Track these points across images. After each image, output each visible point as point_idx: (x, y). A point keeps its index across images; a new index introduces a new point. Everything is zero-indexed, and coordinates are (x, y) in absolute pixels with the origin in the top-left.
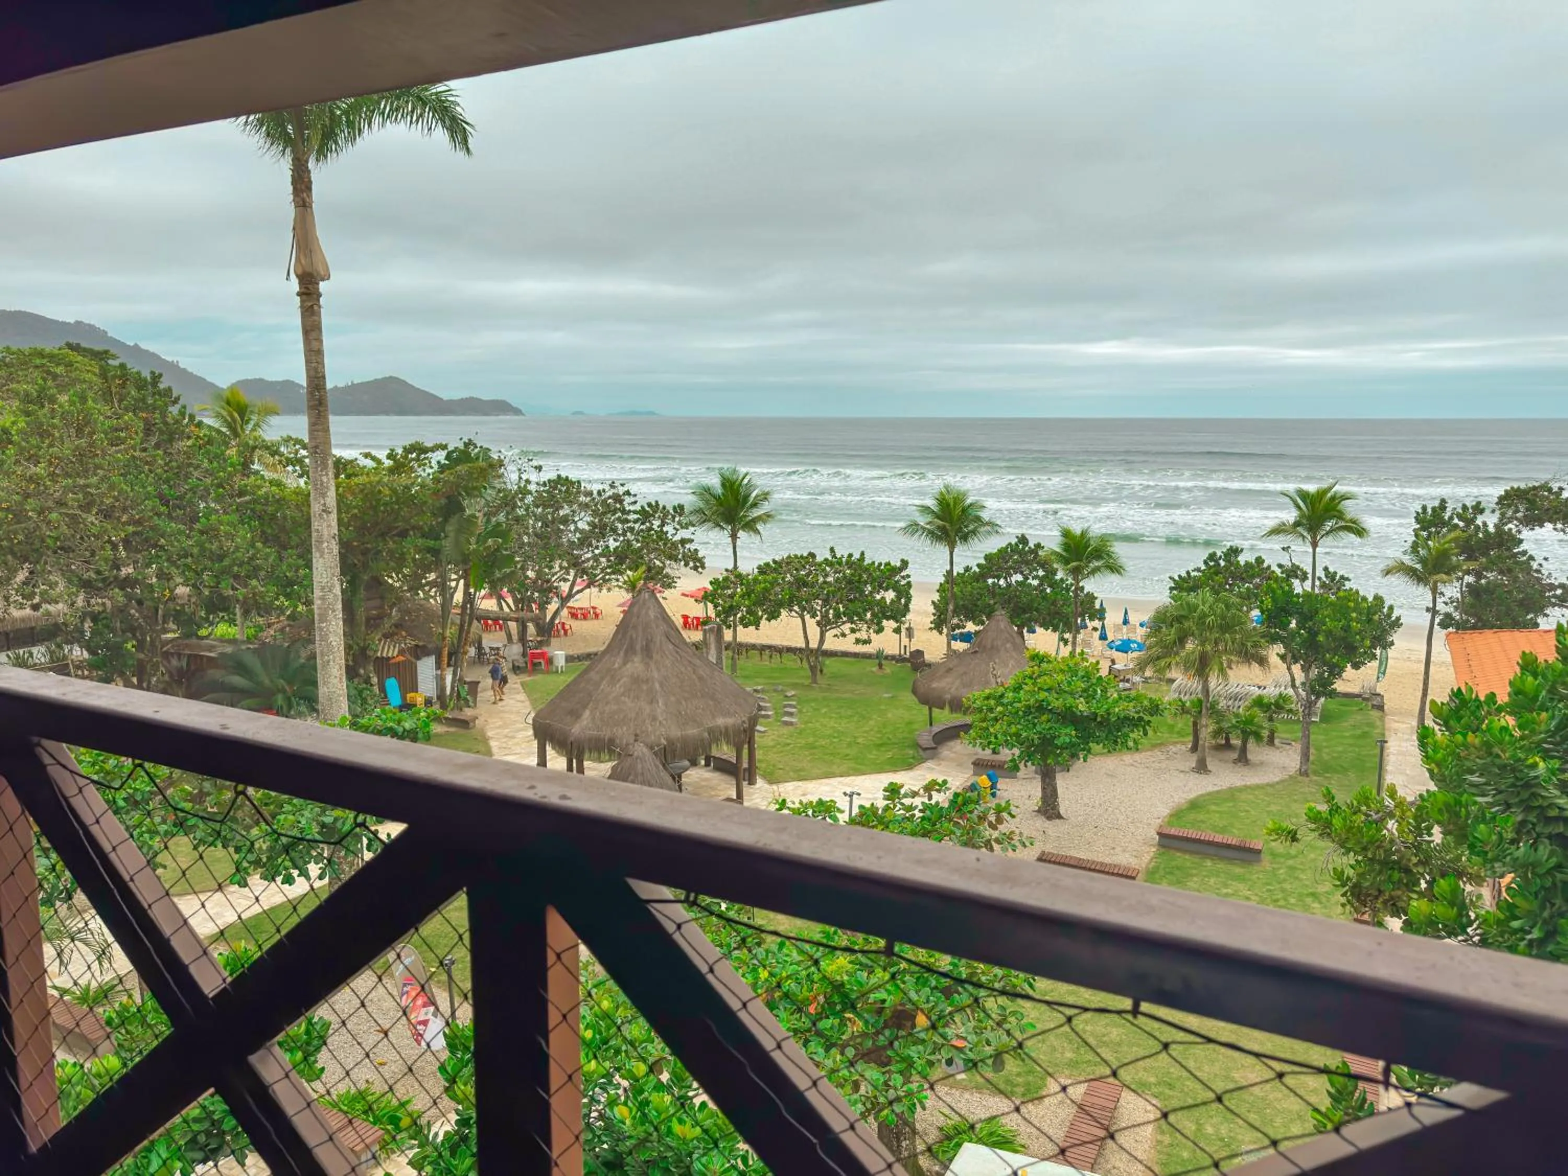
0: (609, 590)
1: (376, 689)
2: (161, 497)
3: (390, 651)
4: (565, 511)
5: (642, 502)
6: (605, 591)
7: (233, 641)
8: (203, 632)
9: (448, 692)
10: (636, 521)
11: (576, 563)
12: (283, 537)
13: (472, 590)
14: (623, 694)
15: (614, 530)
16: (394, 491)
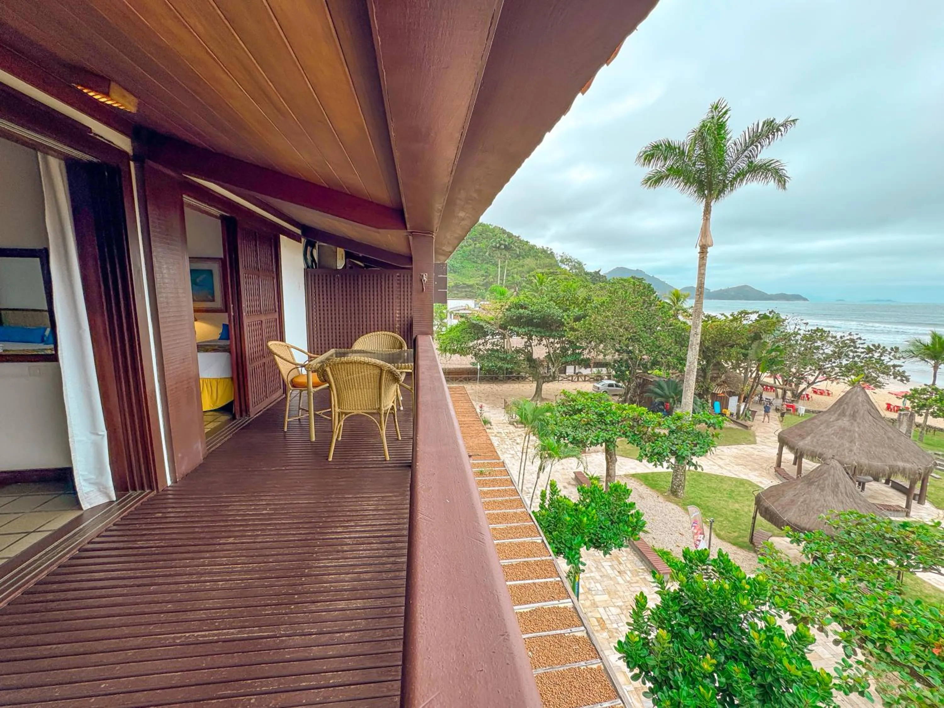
0: (838, 383)
1: (710, 405)
2: (644, 325)
3: (718, 391)
4: (819, 343)
5: (869, 344)
6: (835, 383)
7: (659, 377)
8: (649, 372)
9: (741, 412)
10: (862, 353)
11: (821, 369)
12: (683, 342)
13: (760, 373)
14: (833, 434)
15: (847, 356)
16: (730, 329)
